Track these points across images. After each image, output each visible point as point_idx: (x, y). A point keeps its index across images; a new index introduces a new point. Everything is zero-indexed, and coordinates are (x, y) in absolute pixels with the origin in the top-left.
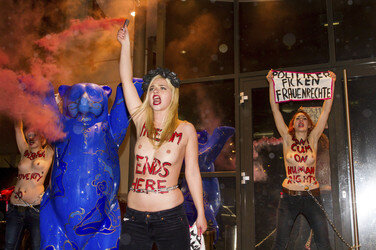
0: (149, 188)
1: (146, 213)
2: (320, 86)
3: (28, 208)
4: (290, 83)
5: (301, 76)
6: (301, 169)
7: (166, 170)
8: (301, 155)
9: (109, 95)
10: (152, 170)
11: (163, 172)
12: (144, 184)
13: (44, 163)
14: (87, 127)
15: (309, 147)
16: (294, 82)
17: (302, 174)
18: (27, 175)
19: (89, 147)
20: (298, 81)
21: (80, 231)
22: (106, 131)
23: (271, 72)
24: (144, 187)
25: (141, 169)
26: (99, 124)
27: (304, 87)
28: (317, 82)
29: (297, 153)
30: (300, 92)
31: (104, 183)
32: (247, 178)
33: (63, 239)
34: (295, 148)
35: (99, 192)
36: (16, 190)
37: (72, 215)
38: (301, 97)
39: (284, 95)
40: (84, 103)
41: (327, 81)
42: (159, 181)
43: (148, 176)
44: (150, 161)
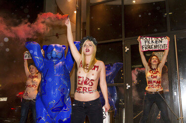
0: (84, 91)
1: (83, 102)
2: (163, 44)
3: (31, 100)
4: (148, 42)
5: (153, 39)
6: (154, 82)
7: (92, 83)
8: (154, 75)
9: (65, 49)
10: (85, 83)
11: (91, 84)
12: (82, 89)
13: (38, 80)
14: (56, 64)
15: (158, 72)
16: (150, 42)
17: (155, 84)
18: (30, 85)
19: (57, 73)
20: (152, 41)
21: (53, 110)
22: (64, 66)
23: (139, 37)
24: (82, 90)
25: (80, 82)
26: (61, 63)
27: (155, 44)
28: (161, 42)
29: (152, 74)
30: (153, 46)
31: (64, 89)
32: (129, 86)
33: (46, 114)
34: (151, 72)
35: (61, 93)
36: (26, 92)
37: (50, 103)
38: (153, 49)
39: (146, 48)
40: (54, 53)
41: (165, 41)
42: (89, 88)
43: (84, 86)
44: (85, 79)
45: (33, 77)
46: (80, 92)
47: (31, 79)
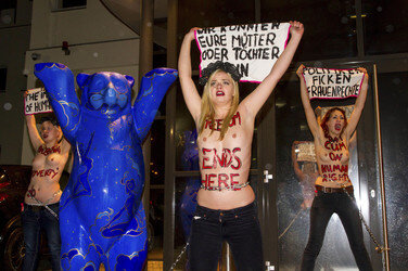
0: (222, 184)
1: (219, 211)
2: (351, 84)
4: (321, 80)
5: (332, 72)
6: (336, 167)
7: (238, 160)
8: (336, 153)
9: (132, 85)
10: (223, 162)
11: (235, 163)
13: (59, 159)
15: (343, 145)
17: (337, 172)
18: (41, 172)
20: (329, 79)
21: (106, 233)
23: (301, 67)
24: (216, 184)
25: (210, 163)
26: (124, 117)
27: (335, 85)
28: (349, 80)
29: (331, 151)
30: (330, 90)
31: (132, 181)
34: (329, 146)
35: (128, 191)
37: (100, 216)
38: (330, 96)
39: (313, 92)
40: (110, 94)
42: (232, 175)
43: (220, 170)
45: (49, 152)
46: (211, 189)
47: (44, 157)
